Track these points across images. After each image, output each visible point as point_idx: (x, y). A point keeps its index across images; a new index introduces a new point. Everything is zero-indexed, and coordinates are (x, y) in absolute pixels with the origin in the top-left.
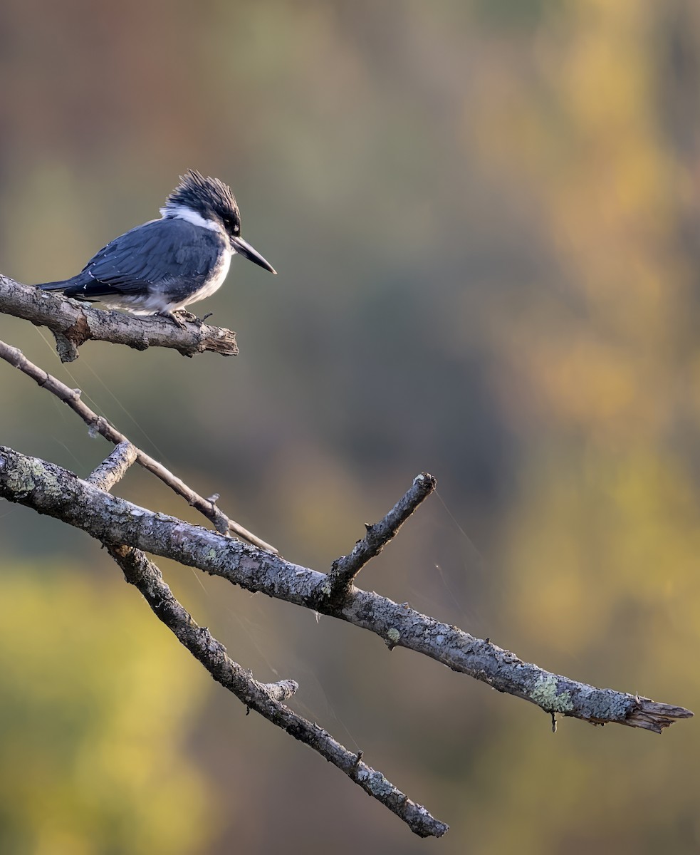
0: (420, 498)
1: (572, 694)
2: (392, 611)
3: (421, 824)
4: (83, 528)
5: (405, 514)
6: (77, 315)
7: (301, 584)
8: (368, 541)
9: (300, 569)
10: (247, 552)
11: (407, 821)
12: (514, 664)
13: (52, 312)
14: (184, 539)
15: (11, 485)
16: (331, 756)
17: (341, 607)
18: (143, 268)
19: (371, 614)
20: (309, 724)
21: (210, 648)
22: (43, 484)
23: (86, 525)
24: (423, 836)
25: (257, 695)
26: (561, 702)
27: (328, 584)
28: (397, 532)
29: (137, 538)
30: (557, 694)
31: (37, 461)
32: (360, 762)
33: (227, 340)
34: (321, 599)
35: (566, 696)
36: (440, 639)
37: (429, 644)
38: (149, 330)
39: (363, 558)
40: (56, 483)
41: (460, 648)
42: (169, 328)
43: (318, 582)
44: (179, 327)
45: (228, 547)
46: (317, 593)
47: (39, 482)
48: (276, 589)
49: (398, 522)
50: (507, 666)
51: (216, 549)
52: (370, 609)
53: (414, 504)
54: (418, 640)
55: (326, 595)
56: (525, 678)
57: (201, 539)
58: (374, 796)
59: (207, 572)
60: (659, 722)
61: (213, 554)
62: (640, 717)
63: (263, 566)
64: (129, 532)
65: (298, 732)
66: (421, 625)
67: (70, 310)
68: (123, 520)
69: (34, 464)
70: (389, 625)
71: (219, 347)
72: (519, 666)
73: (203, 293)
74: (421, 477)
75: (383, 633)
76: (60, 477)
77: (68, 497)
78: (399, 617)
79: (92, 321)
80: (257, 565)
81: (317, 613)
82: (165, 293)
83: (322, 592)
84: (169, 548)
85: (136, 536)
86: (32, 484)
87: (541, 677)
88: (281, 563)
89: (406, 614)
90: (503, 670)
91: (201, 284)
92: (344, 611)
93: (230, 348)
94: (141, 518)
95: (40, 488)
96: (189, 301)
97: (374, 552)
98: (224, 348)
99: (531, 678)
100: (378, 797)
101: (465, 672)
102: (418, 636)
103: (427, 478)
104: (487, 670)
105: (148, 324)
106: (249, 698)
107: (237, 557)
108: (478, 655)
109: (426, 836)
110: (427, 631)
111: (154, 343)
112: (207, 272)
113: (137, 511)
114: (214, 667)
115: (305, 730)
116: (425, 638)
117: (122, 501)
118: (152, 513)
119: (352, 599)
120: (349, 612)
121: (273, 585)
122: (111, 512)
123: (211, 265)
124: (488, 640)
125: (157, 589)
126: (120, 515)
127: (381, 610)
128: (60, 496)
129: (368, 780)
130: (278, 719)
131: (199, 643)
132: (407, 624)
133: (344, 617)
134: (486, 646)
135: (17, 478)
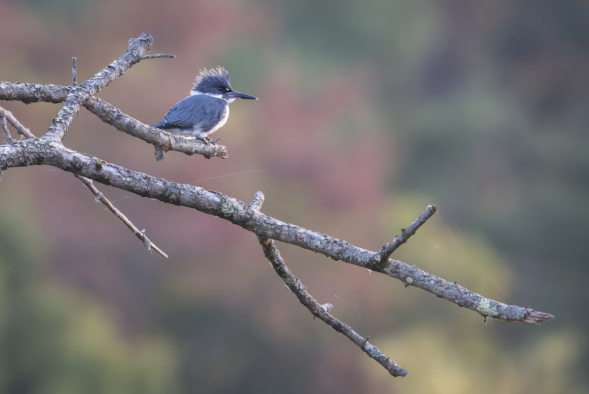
0: (430, 216)
1: (498, 308)
2: (408, 269)
3: (395, 371)
4: (253, 231)
5: (421, 223)
6: (167, 138)
7: (364, 256)
8: (402, 236)
9: (362, 250)
10: (335, 242)
11: (388, 369)
12: (469, 294)
13: (157, 137)
14: (304, 236)
15: (224, 210)
16: (352, 339)
17: (384, 267)
18: (190, 117)
19: (398, 270)
20: (343, 324)
21: (300, 288)
22: (238, 210)
23: (255, 229)
24: (395, 376)
25: (320, 310)
26: (492, 311)
27: (379, 256)
28: (416, 232)
29: (280, 235)
30: (490, 308)
31: (234, 200)
32: (367, 342)
33: (225, 151)
34: (374, 263)
35: (494, 308)
36: (432, 282)
37: (427, 285)
38: (195, 146)
39: (399, 244)
40: (243, 210)
41: (442, 286)
42: (203, 145)
43: (373, 255)
44: (207, 145)
45: (326, 239)
46: (372, 260)
47: (236, 209)
48: (350, 259)
49: (417, 227)
50: (465, 295)
51: (320, 240)
52: (398, 268)
53: (427, 218)
54: (421, 282)
55: (377, 261)
56: (474, 300)
57: (312, 236)
58: (373, 357)
59: (314, 252)
60: (538, 321)
61: (319, 243)
62: (530, 318)
63: (344, 248)
64: (276, 233)
65: (338, 328)
66: (423, 275)
67: (164, 136)
68: (273, 227)
69: (233, 201)
70: (408, 276)
71: (221, 155)
72: (471, 295)
73: (217, 127)
74: (430, 206)
75: (404, 280)
76: (244, 207)
77: (249, 216)
78: (412, 272)
79: (173, 141)
80: (341, 248)
81: (370, 270)
82: (201, 127)
83: (375, 260)
84: (296, 240)
85: (279, 234)
86: (233, 210)
87: (482, 300)
88: (352, 247)
89: (415, 271)
90: (464, 296)
91: (216, 123)
92: (385, 269)
93: (225, 155)
94: (282, 226)
95: (236, 212)
96: (211, 132)
97: (404, 241)
98: (223, 155)
99: (477, 300)
100: (375, 358)
101: (445, 298)
102: (422, 281)
103: (433, 206)
104: (456, 296)
105: (194, 143)
106: (316, 312)
107: (331, 244)
108: (452, 289)
109: (396, 376)
110: (426, 278)
111: (196, 152)
112: (219, 118)
113: (279, 223)
114: (301, 296)
115: (341, 326)
116: (425, 282)
117: (272, 218)
118: (287, 224)
119: (389, 264)
120: (387, 270)
121: (349, 257)
122: (268, 224)
123: (221, 113)
124: (456, 283)
125: (279, 260)
126: (272, 225)
127: (404, 269)
128: (245, 216)
129: (370, 350)
130: (329, 322)
131: (296, 285)
132: (416, 275)
133: (385, 272)
134: (455, 285)
135: (226, 207)
